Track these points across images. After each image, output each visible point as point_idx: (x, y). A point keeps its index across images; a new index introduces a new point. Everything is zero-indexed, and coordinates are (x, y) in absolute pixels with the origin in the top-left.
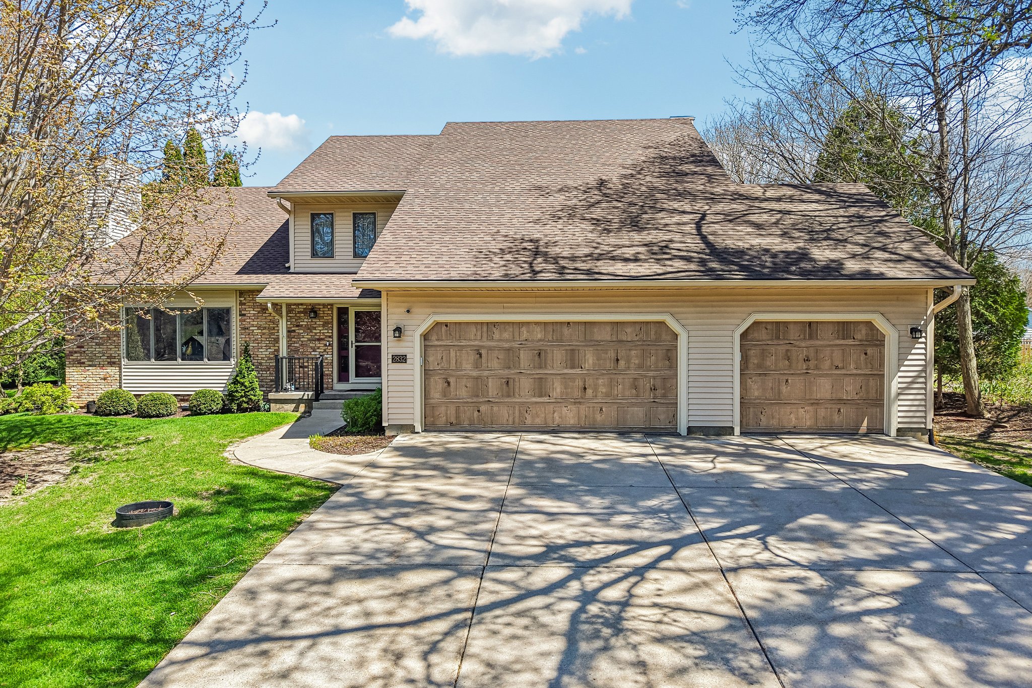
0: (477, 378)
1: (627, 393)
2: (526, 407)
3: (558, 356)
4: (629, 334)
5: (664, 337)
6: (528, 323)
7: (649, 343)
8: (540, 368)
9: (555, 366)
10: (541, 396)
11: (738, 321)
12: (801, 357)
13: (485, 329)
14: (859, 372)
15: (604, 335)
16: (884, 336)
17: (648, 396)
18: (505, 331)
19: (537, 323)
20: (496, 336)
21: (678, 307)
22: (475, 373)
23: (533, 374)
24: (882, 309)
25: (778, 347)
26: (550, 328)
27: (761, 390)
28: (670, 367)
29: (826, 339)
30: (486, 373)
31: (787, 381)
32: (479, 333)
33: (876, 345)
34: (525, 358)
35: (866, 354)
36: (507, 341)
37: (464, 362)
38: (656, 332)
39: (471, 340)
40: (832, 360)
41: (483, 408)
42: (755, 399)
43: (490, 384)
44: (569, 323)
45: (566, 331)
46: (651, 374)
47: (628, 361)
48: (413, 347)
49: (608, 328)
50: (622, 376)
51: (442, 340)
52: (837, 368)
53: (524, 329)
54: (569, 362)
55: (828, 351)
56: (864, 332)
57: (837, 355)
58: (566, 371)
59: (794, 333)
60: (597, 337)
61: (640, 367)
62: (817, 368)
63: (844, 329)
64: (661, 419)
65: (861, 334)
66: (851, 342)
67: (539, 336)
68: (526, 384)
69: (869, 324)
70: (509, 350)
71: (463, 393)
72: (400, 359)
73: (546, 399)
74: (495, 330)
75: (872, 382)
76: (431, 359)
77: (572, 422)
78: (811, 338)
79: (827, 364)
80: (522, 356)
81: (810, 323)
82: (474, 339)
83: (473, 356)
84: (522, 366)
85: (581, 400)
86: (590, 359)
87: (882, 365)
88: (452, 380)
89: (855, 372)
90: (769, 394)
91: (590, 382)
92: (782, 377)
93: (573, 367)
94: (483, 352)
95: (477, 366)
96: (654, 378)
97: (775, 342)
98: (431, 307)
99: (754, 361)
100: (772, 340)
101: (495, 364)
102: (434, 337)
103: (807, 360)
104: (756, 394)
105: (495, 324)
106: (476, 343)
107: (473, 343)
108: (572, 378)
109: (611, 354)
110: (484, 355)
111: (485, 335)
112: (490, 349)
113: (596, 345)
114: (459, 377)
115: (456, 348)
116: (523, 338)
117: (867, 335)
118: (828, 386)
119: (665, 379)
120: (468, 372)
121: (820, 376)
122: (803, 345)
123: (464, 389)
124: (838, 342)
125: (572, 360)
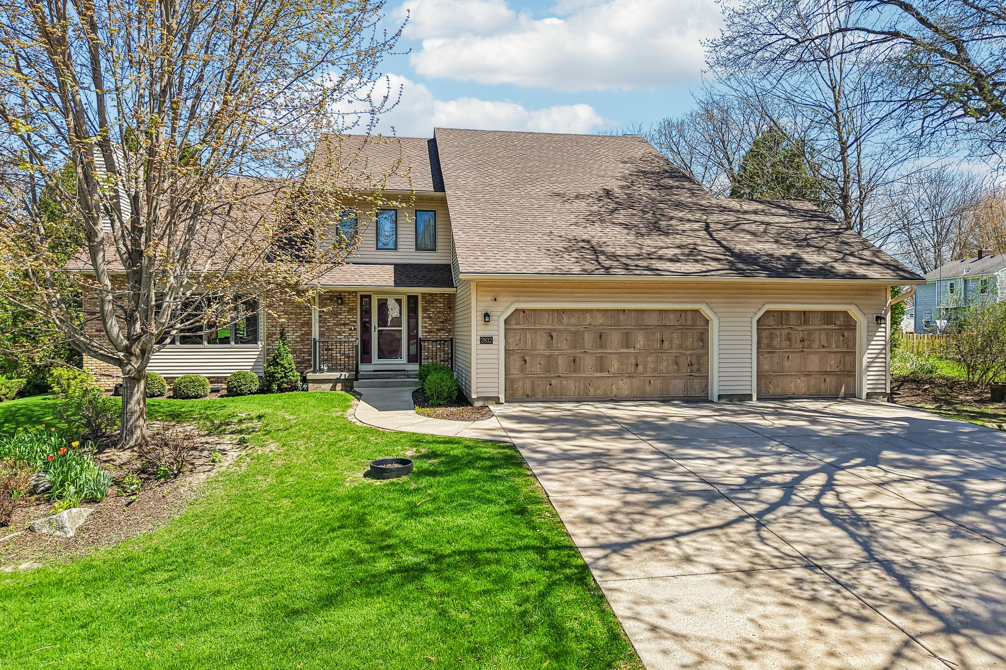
0: (549, 357)
1: (670, 368)
2: (589, 381)
3: (615, 337)
4: (672, 320)
5: (698, 322)
6: (591, 311)
7: (687, 327)
8: (601, 347)
9: (613, 346)
10: (601, 371)
11: (755, 310)
12: (799, 338)
13: (556, 315)
14: (839, 350)
15: (653, 320)
16: (855, 322)
17: (686, 370)
18: (573, 316)
19: (599, 310)
20: (565, 321)
21: (710, 298)
22: (547, 353)
23: (595, 353)
24: (856, 302)
25: (782, 331)
26: (609, 315)
27: (769, 365)
28: (703, 347)
29: (815, 324)
30: (556, 352)
31: (788, 357)
32: (551, 318)
33: (850, 329)
34: (588, 338)
35: (843, 336)
36: (574, 325)
37: (539, 344)
38: (692, 318)
39: (543, 324)
40: (820, 341)
41: (553, 382)
42: (766, 372)
43: (560, 362)
44: (624, 310)
45: (622, 317)
46: (688, 352)
47: (671, 342)
48: (497, 330)
49: (656, 315)
50: (665, 355)
51: (520, 324)
52: (823, 346)
53: (588, 316)
54: (624, 343)
55: (817, 334)
56: (842, 319)
57: (823, 336)
58: (622, 350)
59: (793, 321)
60: (647, 322)
61: (680, 347)
62: (809, 347)
63: (828, 317)
64: (696, 389)
65: (840, 321)
66: (832, 327)
67: (600, 321)
68: (588, 362)
69: (845, 313)
70: (575, 333)
71: (538, 370)
72: (486, 340)
73: (605, 374)
74: (564, 316)
75: (847, 358)
76: (510, 341)
77: (626, 393)
78: (805, 324)
79: (817, 343)
80: (586, 338)
81: (805, 312)
82: (547, 324)
83: (545, 338)
84: (586, 345)
85: (634, 375)
86: (640, 340)
87: (854, 345)
88: (527, 358)
89: (836, 350)
90: (775, 368)
91: (640, 359)
92: (784, 354)
93: (627, 347)
94: (553, 334)
95: (549, 346)
96: (691, 355)
97: (780, 327)
98: (515, 296)
99: (765, 341)
100: (777, 325)
102: (513, 322)
103: (802, 341)
104: (766, 367)
105: (565, 311)
106: (549, 327)
107: (545, 327)
108: (627, 356)
109: (658, 336)
110: (554, 337)
111: (556, 320)
112: (560, 332)
113: (646, 328)
114: (534, 356)
115: (531, 331)
116: (587, 323)
117: (844, 321)
118: (817, 361)
119: (699, 357)
120: (542, 351)
121: (811, 353)
122: (800, 329)
123: (538, 366)
124: (824, 327)
125: (627, 341)
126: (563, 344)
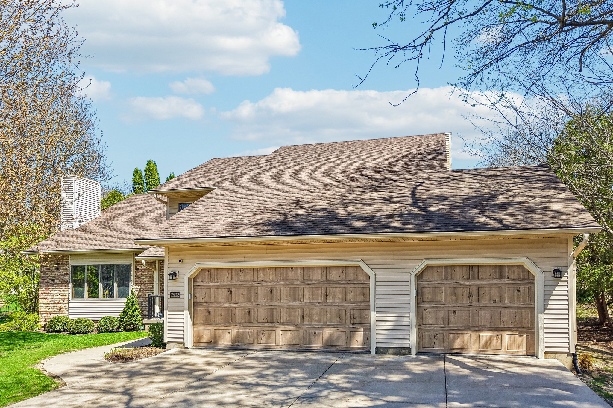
0: (228, 309)
1: (333, 320)
2: (262, 331)
3: (284, 292)
4: (335, 275)
5: (360, 277)
6: (264, 268)
7: (349, 282)
8: (272, 301)
9: (282, 300)
10: (271, 322)
11: (413, 266)
12: (466, 293)
13: (234, 272)
14: (513, 305)
15: (316, 276)
16: (533, 276)
17: (348, 323)
18: (248, 274)
19: (270, 268)
20: (242, 278)
21: (367, 255)
22: (227, 305)
23: (267, 306)
24: (529, 255)
25: (447, 285)
26: (279, 272)
27: (434, 320)
28: (365, 301)
29: (486, 279)
30: (235, 305)
31: (454, 312)
32: (230, 276)
33: (527, 284)
34: (261, 293)
35: (518, 291)
36: (249, 281)
37: (220, 298)
38: (354, 274)
39: (224, 281)
40: (490, 296)
41: (232, 331)
42: (429, 327)
43: (237, 313)
44: (292, 268)
45: (290, 274)
46: (351, 306)
47: (334, 296)
48: (183, 286)
49: (320, 271)
50: (329, 308)
51: (205, 281)
52: (495, 301)
53: (261, 273)
54: (292, 297)
55: (487, 289)
56: (516, 273)
57: (495, 291)
58: (290, 304)
59: (459, 274)
60: (312, 277)
61: (344, 300)
62: (479, 301)
63: (500, 271)
64: (358, 341)
65: (514, 274)
66: (506, 281)
67: (271, 278)
68: (261, 313)
69: (521, 267)
70: (250, 288)
71: (219, 320)
72: (176, 295)
73: (275, 325)
74: (241, 273)
75: (524, 314)
76: (198, 295)
77: (293, 342)
78: (473, 278)
79: (487, 298)
80: (259, 292)
81: (472, 267)
82: (226, 280)
83: (226, 293)
84: (259, 299)
85: (301, 326)
86: (307, 294)
87: (532, 300)
88: (211, 310)
89: (509, 305)
90: (441, 322)
91: (306, 312)
92: (450, 309)
93: (295, 301)
94: (233, 290)
95: (229, 300)
96: (353, 308)
97: (445, 282)
98: (197, 258)
99: (428, 296)
100: (442, 279)
101: (241, 299)
102: (200, 279)
103: (470, 295)
104: (430, 322)
105: (241, 269)
106: (228, 283)
107: (225, 283)
108: (294, 309)
109: (322, 290)
110: (233, 292)
111: (234, 277)
112: (237, 287)
113: (311, 284)
114: (216, 308)
115: (214, 287)
116: (260, 279)
117: (519, 275)
118: (488, 317)
119: (361, 310)
120: (222, 304)
121: (481, 308)
122: (467, 283)
123: (220, 317)
124: (495, 281)
125: (294, 295)
126: (240, 297)
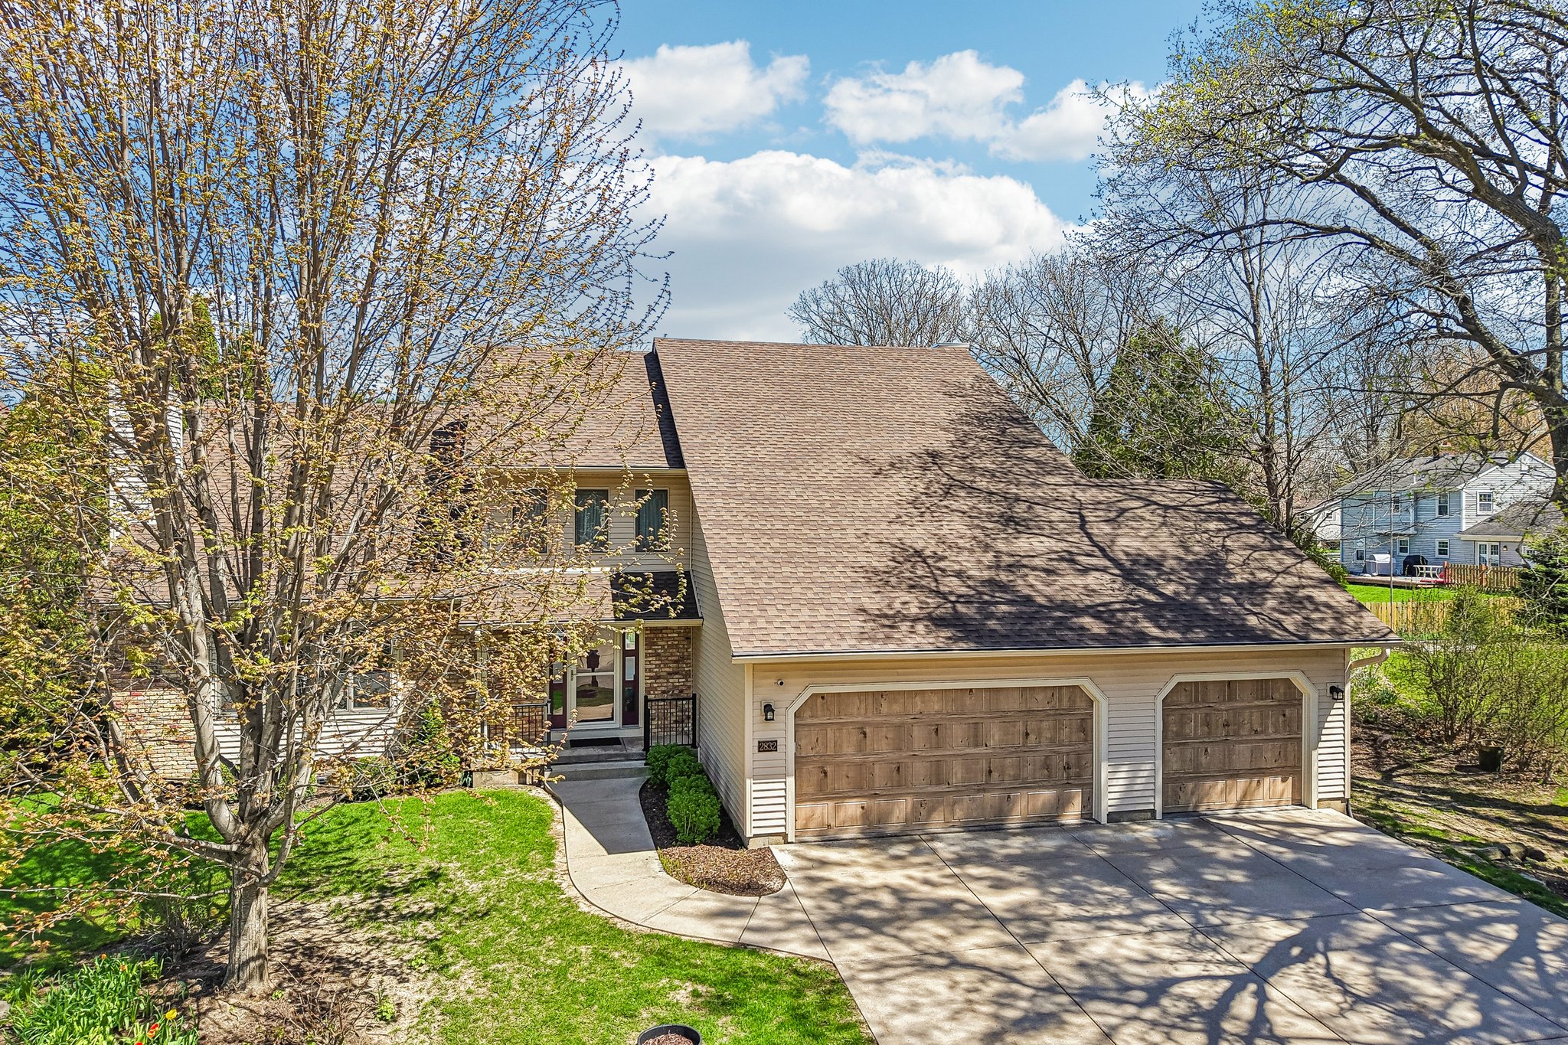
0: (861, 765)
1: (1039, 775)
2: (920, 799)
3: (958, 732)
4: (1040, 703)
5: (1078, 704)
6: (922, 693)
7: (1062, 712)
8: (938, 747)
9: (955, 744)
10: (938, 783)
11: (1161, 685)
12: (1221, 721)
13: (870, 700)
14: (1278, 736)
15: (1013, 704)
16: (1301, 694)
17: (1062, 777)
18: (895, 703)
19: (932, 691)
20: (884, 709)
22: (858, 759)
23: (929, 756)
24: (1304, 667)
25: (1197, 711)
26: (949, 698)
27: (1179, 763)
28: (1085, 740)
29: (1245, 700)
30: (872, 758)
31: (1206, 750)
32: (863, 706)
33: (1294, 705)
34: (919, 734)
35: (1284, 715)
36: (898, 715)
37: (845, 745)
38: (1070, 699)
39: (852, 715)
40: (1251, 723)
41: (868, 803)
42: (1175, 774)
43: (877, 771)
44: (971, 691)
45: (968, 701)
46: (1065, 749)
47: (1039, 735)
48: (784, 730)
49: (1016, 694)
50: (1031, 754)
51: (817, 717)
52: (1256, 732)
53: (917, 700)
54: (971, 739)
55: (1247, 713)
56: (1282, 691)
57: (1256, 717)
58: (968, 751)
59: (1213, 695)
60: (1005, 707)
61: (1052, 741)
62: (1236, 734)
63: (1262, 687)
64: (1075, 804)
65: (1279, 693)
66: (1269, 702)
67: (936, 707)
68: (919, 770)
69: (1287, 682)
70: (900, 726)
71: (845, 785)
72: (767, 746)
73: (944, 788)
74: (882, 701)
75: (1290, 747)
76: (803, 742)
77: (976, 814)
78: (1230, 700)
79: (1246, 728)
80: (915, 733)
81: (1229, 683)
82: (857, 714)
83: (856, 736)
84: (916, 745)
85: (986, 787)
86: (995, 734)
87: (1300, 727)
88: (828, 769)
89: (1274, 736)
90: (1188, 766)
91: (995, 763)
92: (1201, 746)
93: (976, 745)
94: (867, 730)
95: (860, 749)
96: (1068, 754)
97: (1192, 706)
98: (809, 676)
99: (1175, 728)
100: (1190, 703)
101: (883, 746)
102: (808, 713)
103: (1227, 725)
104: (1176, 767)
105: (882, 694)
106: (860, 719)
107: (855, 720)
108: (975, 758)
109: (1020, 727)
110: (868, 735)
111: (870, 708)
112: (878, 726)
113: (1003, 716)
114: (838, 765)
115: (835, 727)
116: (916, 710)
117: (1285, 694)
118: (1248, 755)
119: (1079, 755)
120: (850, 757)
121: (1240, 742)
122: (1222, 707)
123: (845, 780)
124: (1257, 703)
125: (976, 736)
126: (881, 745)
